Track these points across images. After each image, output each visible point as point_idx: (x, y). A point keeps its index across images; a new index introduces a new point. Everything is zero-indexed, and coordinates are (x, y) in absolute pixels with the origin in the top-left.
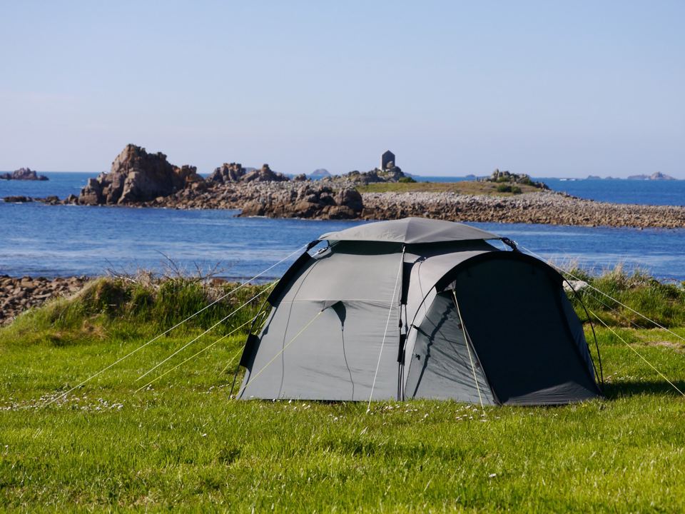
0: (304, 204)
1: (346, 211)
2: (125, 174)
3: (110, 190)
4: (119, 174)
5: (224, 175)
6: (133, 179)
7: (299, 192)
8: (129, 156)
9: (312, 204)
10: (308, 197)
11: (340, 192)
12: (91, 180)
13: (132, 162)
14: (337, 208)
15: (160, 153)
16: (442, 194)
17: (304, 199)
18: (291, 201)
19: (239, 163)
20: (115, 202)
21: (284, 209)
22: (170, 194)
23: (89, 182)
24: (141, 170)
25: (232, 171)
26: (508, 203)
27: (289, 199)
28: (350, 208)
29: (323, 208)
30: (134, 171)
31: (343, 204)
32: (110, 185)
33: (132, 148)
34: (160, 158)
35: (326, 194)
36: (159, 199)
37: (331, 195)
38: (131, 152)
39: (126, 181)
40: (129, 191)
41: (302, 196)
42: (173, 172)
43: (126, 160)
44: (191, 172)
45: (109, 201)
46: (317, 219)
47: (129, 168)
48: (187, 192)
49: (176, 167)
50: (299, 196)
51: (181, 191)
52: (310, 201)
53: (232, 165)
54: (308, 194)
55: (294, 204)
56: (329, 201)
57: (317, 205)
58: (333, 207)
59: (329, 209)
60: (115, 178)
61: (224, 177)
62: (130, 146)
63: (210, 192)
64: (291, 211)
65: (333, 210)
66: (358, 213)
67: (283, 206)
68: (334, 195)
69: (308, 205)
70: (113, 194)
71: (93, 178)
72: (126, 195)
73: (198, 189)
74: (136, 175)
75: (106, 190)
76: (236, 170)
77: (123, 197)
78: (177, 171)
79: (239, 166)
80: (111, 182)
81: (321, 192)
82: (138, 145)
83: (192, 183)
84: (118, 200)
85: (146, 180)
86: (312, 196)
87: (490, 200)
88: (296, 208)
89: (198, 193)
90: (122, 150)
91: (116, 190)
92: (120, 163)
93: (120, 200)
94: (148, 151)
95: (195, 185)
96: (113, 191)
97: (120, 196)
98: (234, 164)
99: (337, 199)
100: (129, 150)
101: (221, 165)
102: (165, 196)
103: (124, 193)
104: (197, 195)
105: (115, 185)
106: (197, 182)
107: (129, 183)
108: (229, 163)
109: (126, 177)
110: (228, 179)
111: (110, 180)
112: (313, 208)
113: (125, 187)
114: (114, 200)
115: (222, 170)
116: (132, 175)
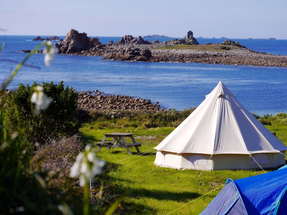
0: (127, 55)
1: (144, 58)
2: (69, 42)
3: (63, 48)
4: (67, 41)
5: (125, 40)
6: (72, 44)
7: (126, 50)
8: (71, 34)
9: (131, 55)
10: (129, 52)
11: (142, 50)
12: (56, 44)
13: (73, 36)
14: (140, 57)
15: (84, 33)
16: (194, 50)
17: (128, 53)
18: (123, 54)
19: (131, 35)
20: (65, 53)
21: (119, 57)
22: (87, 50)
23: (55, 44)
24: (76, 40)
25: (129, 39)
26: (219, 54)
27: (122, 53)
28: (146, 57)
29: (135, 57)
30: (73, 40)
31: (143, 55)
32: (63, 46)
33: (73, 31)
34: (84, 35)
35: (137, 51)
36: (83, 52)
37: (139, 51)
38: (73, 32)
39: (70, 44)
40: (70, 48)
41: (127, 52)
42: (89, 40)
43: (70, 36)
44: (96, 41)
45: (63, 52)
46: (132, 61)
47: (71, 39)
48: (94, 49)
49: (90, 39)
50: (126, 52)
51: (92, 48)
52: (130, 54)
53: (128, 36)
54: (130, 51)
55: (123, 55)
56: (138, 54)
57: (132, 55)
58: (139, 56)
59: (137, 57)
60: (65, 43)
61: (125, 41)
62: (72, 30)
63: (103, 49)
64: (122, 58)
65: (139, 57)
66: (149, 59)
67: (119, 56)
68: (140, 52)
69: (129, 55)
70: (64, 49)
71: (56, 43)
72: (69, 50)
73: (98, 47)
74: (74, 42)
75: (61, 48)
76: (130, 38)
77: (68, 51)
78: (91, 40)
79: (131, 36)
80: (64, 45)
81: (135, 50)
82: (75, 30)
83: (96, 45)
84: (66, 52)
85: (78, 44)
86: (131, 52)
87: (212, 53)
88: (124, 57)
89: (98, 49)
90: (69, 32)
91: (65, 48)
92: (68, 37)
93: (67, 52)
94: (79, 32)
95: (97, 46)
96: (64, 48)
97: (67, 50)
98: (129, 35)
99: (141, 53)
100: (72, 32)
101: (124, 36)
102: (85, 51)
103: (69, 49)
104: (98, 50)
105: (65, 46)
106: (98, 45)
107: (71, 45)
108: (127, 35)
109: (70, 42)
110: (127, 42)
111: (63, 44)
112: (131, 57)
113: (69, 47)
114: (65, 52)
115: (124, 38)
116: (72, 42)
